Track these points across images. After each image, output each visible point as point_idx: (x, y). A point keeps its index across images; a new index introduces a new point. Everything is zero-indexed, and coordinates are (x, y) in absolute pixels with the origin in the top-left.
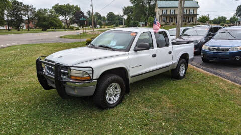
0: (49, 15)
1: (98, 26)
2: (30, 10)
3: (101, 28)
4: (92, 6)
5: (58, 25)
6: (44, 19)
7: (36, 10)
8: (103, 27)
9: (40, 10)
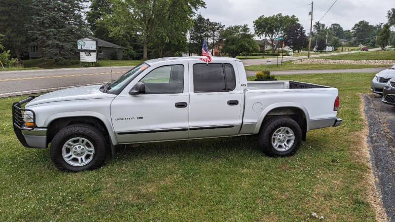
0: (242, 35)
1: (329, 49)
2: (218, 29)
3: (335, 50)
4: (311, 13)
5: (251, 49)
6: (233, 41)
7: (225, 29)
8: (340, 49)
9: (229, 28)
